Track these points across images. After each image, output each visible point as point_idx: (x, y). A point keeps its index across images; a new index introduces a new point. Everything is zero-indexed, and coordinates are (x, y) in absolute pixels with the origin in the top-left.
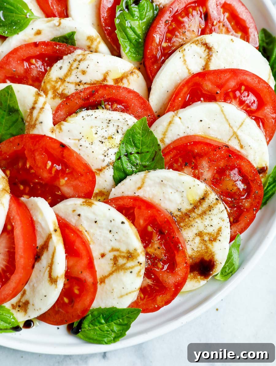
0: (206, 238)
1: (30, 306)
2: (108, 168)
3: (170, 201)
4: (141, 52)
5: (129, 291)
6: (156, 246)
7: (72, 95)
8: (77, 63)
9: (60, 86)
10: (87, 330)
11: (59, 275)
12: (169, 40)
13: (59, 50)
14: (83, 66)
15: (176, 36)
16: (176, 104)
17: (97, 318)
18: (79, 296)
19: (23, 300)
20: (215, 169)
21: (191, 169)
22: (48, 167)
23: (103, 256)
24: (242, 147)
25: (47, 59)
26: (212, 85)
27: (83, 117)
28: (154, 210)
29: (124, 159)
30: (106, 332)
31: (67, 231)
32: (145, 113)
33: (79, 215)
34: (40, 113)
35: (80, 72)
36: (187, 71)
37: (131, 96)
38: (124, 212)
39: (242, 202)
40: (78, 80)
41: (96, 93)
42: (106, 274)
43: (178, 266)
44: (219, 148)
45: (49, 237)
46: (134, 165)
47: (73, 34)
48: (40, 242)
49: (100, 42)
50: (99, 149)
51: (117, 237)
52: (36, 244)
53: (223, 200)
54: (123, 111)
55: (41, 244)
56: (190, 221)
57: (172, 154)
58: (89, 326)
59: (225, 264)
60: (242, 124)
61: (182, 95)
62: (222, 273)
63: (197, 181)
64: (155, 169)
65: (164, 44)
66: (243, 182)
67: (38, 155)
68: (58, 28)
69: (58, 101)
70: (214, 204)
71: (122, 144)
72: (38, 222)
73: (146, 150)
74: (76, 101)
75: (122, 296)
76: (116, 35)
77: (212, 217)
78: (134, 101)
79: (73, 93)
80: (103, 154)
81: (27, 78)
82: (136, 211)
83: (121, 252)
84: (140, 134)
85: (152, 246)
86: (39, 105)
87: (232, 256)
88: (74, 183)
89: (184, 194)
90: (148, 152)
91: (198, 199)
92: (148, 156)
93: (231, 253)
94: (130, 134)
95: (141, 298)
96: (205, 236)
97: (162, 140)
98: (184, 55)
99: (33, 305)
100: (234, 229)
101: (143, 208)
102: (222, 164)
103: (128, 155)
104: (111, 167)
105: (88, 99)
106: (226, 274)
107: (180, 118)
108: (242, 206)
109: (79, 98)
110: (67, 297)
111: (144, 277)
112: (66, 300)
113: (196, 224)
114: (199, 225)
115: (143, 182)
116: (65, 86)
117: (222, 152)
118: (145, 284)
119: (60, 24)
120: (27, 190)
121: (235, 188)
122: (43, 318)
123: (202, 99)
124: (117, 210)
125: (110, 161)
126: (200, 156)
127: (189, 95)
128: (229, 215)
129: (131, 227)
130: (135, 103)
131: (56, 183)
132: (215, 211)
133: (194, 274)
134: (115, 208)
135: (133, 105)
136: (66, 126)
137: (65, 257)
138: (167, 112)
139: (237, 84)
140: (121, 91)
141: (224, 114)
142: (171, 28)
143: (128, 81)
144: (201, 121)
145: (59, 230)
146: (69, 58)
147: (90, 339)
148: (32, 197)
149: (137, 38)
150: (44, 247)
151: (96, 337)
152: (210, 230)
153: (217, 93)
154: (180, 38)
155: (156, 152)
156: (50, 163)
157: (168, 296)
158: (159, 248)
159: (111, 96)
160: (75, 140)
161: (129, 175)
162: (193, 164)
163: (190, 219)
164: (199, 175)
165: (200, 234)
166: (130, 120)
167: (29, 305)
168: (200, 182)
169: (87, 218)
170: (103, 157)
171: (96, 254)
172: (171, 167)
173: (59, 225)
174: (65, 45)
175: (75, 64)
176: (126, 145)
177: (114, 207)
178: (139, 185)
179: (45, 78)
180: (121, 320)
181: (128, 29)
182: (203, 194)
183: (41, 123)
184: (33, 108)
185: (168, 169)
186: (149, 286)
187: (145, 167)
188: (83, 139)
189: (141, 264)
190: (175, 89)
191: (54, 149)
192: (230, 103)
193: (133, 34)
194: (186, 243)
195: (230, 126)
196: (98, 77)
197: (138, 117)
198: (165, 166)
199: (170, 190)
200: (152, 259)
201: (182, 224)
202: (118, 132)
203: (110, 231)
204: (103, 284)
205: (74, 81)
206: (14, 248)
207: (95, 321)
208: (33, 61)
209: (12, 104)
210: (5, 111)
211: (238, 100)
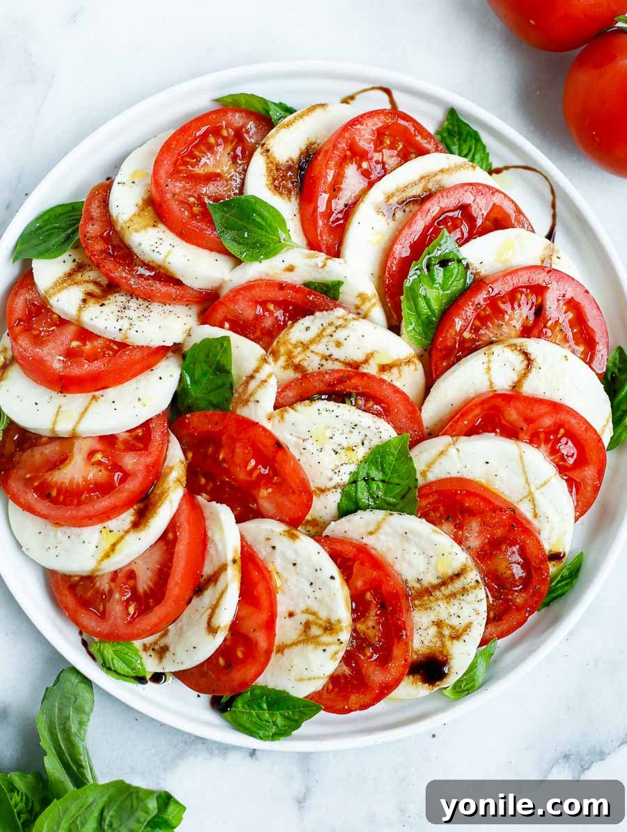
0: (447, 632)
1: (168, 655)
2: (334, 490)
3: (410, 563)
4: (431, 336)
5: (313, 675)
6: (371, 623)
7: (312, 374)
8: (333, 328)
9: (299, 353)
10: (240, 712)
11: (222, 625)
12: (476, 330)
13: (313, 302)
14: (340, 334)
15: (488, 328)
16: (458, 428)
17: (257, 699)
18: (242, 662)
19: (162, 643)
20: (487, 538)
21: (453, 527)
22: (249, 468)
23: (291, 615)
24: (535, 516)
25: (291, 308)
26: (517, 415)
27: (319, 410)
28: (382, 573)
29: (361, 484)
30: (264, 723)
31: (251, 566)
32: (411, 425)
33: (274, 548)
34: (259, 386)
35: (333, 341)
36: (489, 383)
37: (397, 398)
38: (339, 561)
39: (512, 595)
40: (327, 353)
41: (348, 381)
42: (289, 642)
43: (393, 661)
44: (501, 510)
45: (223, 568)
46: (372, 498)
47: (339, 284)
48: (208, 570)
49: (375, 304)
50: (329, 460)
51: (318, 594)
52: (201, 571)
53: (487, 585)
54: (378, 415)
55: (208, 573)
56: (431, 601)
57: (431, 499)
58: (243, 707)
59: (463, 676)
60: (545, 483)
61: (470, 417)
62: (455, 687)
63: (457, 548)
64: (401, 511)
65: (467, 335)
66: (523, 567)
67: (240, 447)
68: (320, 270)
69: (291, 374)
70: (471, 587)
71: (363, 462)
72: (213, 541)
73: (397, 481)
74: (315, 384)
75: (301, 680)
76: (401, 302)
77: (463, 604)
78: (398, 405)
79: (315, 372)
80: (333, 470)
81: (255, 328)
82: (356, 567)
83: (318, 617)
84: (393, 455)
85: (364, 622)
86: (261, 375)
87: (476, 667)
88: (281, 499)
89: (433, 561)
90: (398, 484)
91: (450, 573)
92: (397, 490)
93: (477, 663)
94: (379, 452)
95: (327, 688)
96: (445, 628)
97: (424, 474)
98: (489, 361)
99: (174, 654)
100: (492, 629)
101: (367, 564)
102: (499, 532)
103: (368, 480)
104: (339, 490)
105: (334, 385)
106: (460, 690)
107: (457, 449)
108: (512, 601)
109: (322, 381)
110: (223, 658)
111: (341, 661)
112: (221, 661)
113: (437, 609)
114: (442, 610)
115: (379, 527)
116: (306, 355)
117: (504, 517)
118: (339, 672)
119: (325, 265)
120: (210, 486)
121: (509, 572)
122: (182, 676)
123: (498, 431)
124: (330, 555)
125: (340, 481)
126: (472, 513)
127: (480, 420)
128: (489, 608)
129: (343, 588)
130: (400, 408)
131: (255, 492)
132: (470, 597)
133: (414, 677)
134: (328, 552)
135: (396, 410)
136: (291, 415)
137: (237, 601)
138: (442, 435)
139: (555, 424)
140: (384, 387)
141: (522, 461)
142: (483, 313)
143: (399, 372)
144: (487, 463)
145: (239, 562)
146: (323, 316)
147: (240, 725)
148: (214, 502)
149: (430, 314)
150: (212, 578)
151: (248, 725)
152: (455, 622)
153: (522, 429)
154: (491, 332)
155: (409, 489)
156: (253, 463)
157: (367, 699)
158: (374, 628)
159: (368, 391)
160: (299, 438)
161: (361, 509)
162: (458, 522)
163: (431, 598)
164: (461, 538)
165: (439, 624)
166: (387, 432)
167: (168, 653)
168: (461, 549)
169: (284, 556)
170: (331, 474)
171: (282, 609)
172: (425, 515)
173: (241, 554)
174: (323, 297)
175: (329, 331)
176: (369, 465)
177: (326, 550)
178: (372, 528)
179: (281, 335)
180: (290, 713)
181: (420, 299)
182: (459, 569)
183: (258, 402)
184: (252, 377)
185: (420, 517)
186: (344, 676)
187: (389, 504)
188: (310, 441)
189: (342, 643)
190: (463, 404)
191: (264, 446)
192: (537, 447)
193: (426, 307)
194: (415, 630)
195: (527, 481)
196: (358, 356)
197: (399, 430)
198: (418, 511)
199: (414, 549)
200: (360, 641)
201: (417, 602)
202: (363, 444)
203: (311, 584)
204: (280, 655)
205: (321, 352)
206: (170, 568)
207: (254, 702)
208: (271, 307)
209: (223, 361)
210: (210, 367)
211: (550, 446)
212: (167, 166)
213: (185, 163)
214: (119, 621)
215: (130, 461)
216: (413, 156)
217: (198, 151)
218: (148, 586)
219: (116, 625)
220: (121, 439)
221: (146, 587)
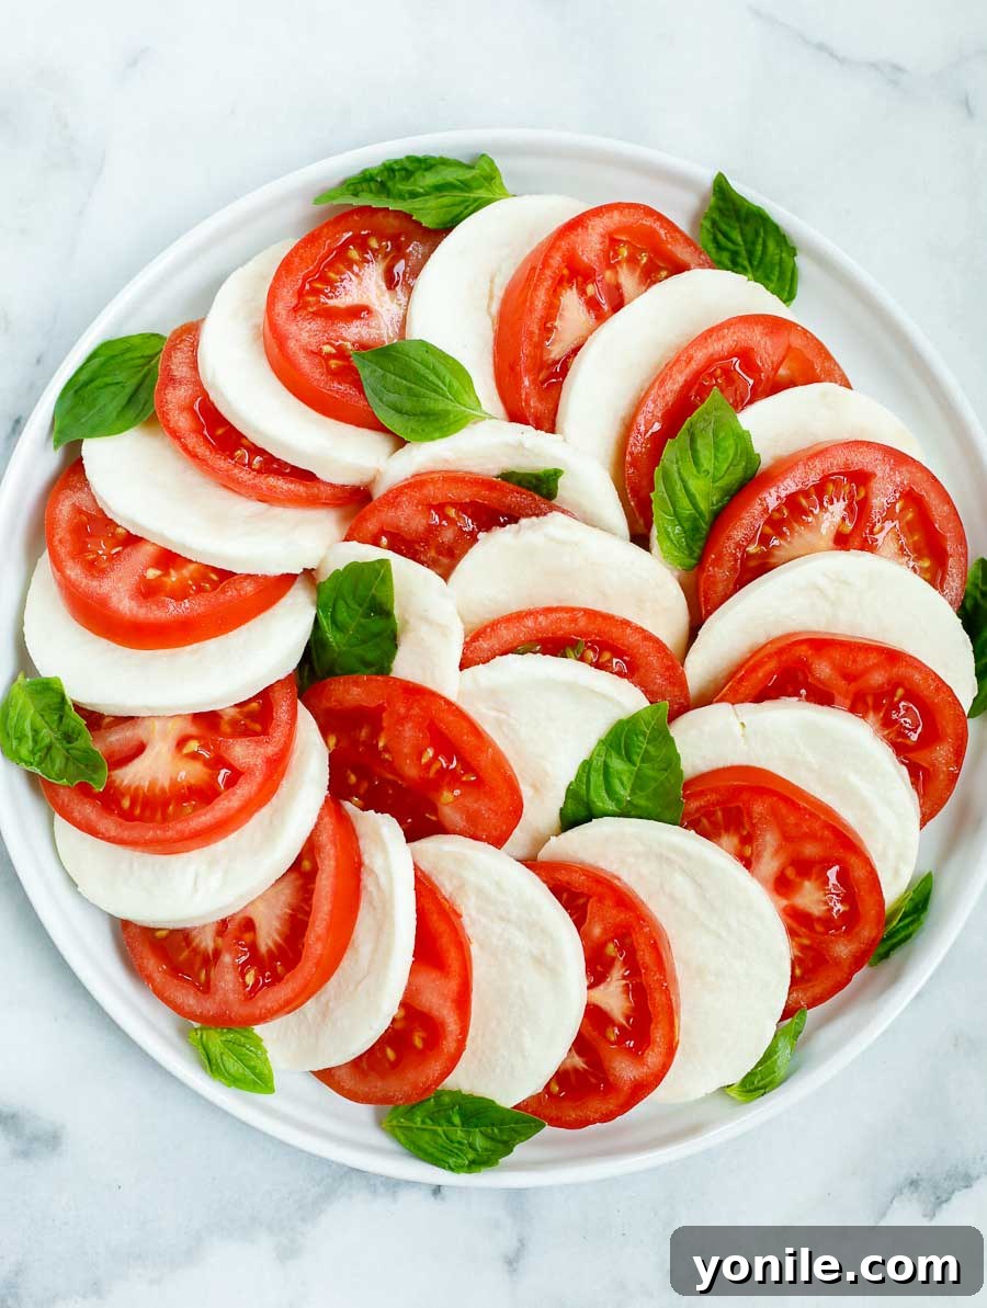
4: (698, 552)
7: (518, 615)
10: (418, 1129)
12: (766, 540)
13: (516, 503)
15: (783, 536)
16: (742, 690)
17: (445, 1110)
18: (422, 1054)
20: (790, 856)
21: (736, 841)
22: (424, 760)
26: (831, 669)
28: (631, 914)
30: (456, 1145)
31: (431, 907)
32: (670, 688)
37: (648, 648)
38: (565, 896)
39: (829, 942)
43: (652, 1047)
44: (810, 815)
46: (613, 800)
47: (557, 474)
53: (790, 928)
54: (621, 674)
57: (701, 802)
58: (423, 1122)
59: (756, 1067)
61: (760, 674)
62: (743, 1084)
63: (744, 873)
65: (752, 549)
66: (844, 899)
67: (410, 729)
71: (600, 747)
72: (372, 871)
73: (650, 773)
76: (651, 501)
78: (652, 658)
79: (523, 611)
81: (428, 544)
82: (592, 906)
84: (644, 734)
85: (605, 988)
87: (775, 1053)
88: (474, 805)
90: (652, 779)
92: (652, 788)
93: (776, 1047)
94: (623, 730)
95: (551, 1090)
100: (798, 994)
101: (609, 902)
106: (752, 1088)
107: (742, 724)
108: (827, 952)
110: (393, 1049)
111: (570, 1050)
112: (390, 1054)
117: (815, 825)
118: (568, 1065)
120: (365, 786)
122: (328, 1076)
123: (803, 692)
124: (551, 889)
127: (775, 677)
128: (795, 963)
130: (653, 664)
131: (433, 796)
134: (548, 884)
135: (647, 666)
137: (410, 963)
138: (717, 702)
139: (889, 682)
140: (629, 632)
142: (776, 516)
146: (533, 524)
147: (419, 1148)
148: (372, 812)
149: (696, 516)
151: (431, 1150)
153: (838, 690)
154: (789, 543)
156: (430, 752)
157: (612, 1106)
159: (605, 638)
160: (500, 712)
161: (597, 817)
162: (745, 833)
164: (751, 858)
168: (751, 876)
169: (479, 891)
172: (695, 824)
174: (531, 496)
176: (608, 751)
177: (543, 880)
180: (496, 1130)
185: (686, 828)
186: (576, 1070)
187: (639, 808)
190: (748, 655)
192: (863, 717)
193: (690, 507)
197: (652, 696)
198: (682, 820)
206: (308, 914)
207: (440, 1114)
208: (452, 512)
209: (381, 596)
210: (360, 606)
211: (881, 715)
212: (288, 298)
213: (316, 292)
214: (231, 996)
215: (242, 752)
216: (664, 274)
217: (334, 272)
218: (275, 943)
219: (226, 1003)
220: (226, 718)
221: (271, 944)
